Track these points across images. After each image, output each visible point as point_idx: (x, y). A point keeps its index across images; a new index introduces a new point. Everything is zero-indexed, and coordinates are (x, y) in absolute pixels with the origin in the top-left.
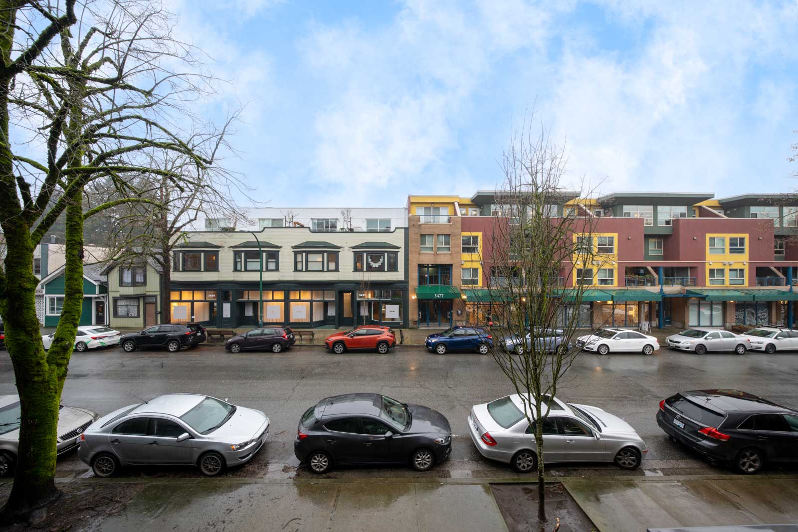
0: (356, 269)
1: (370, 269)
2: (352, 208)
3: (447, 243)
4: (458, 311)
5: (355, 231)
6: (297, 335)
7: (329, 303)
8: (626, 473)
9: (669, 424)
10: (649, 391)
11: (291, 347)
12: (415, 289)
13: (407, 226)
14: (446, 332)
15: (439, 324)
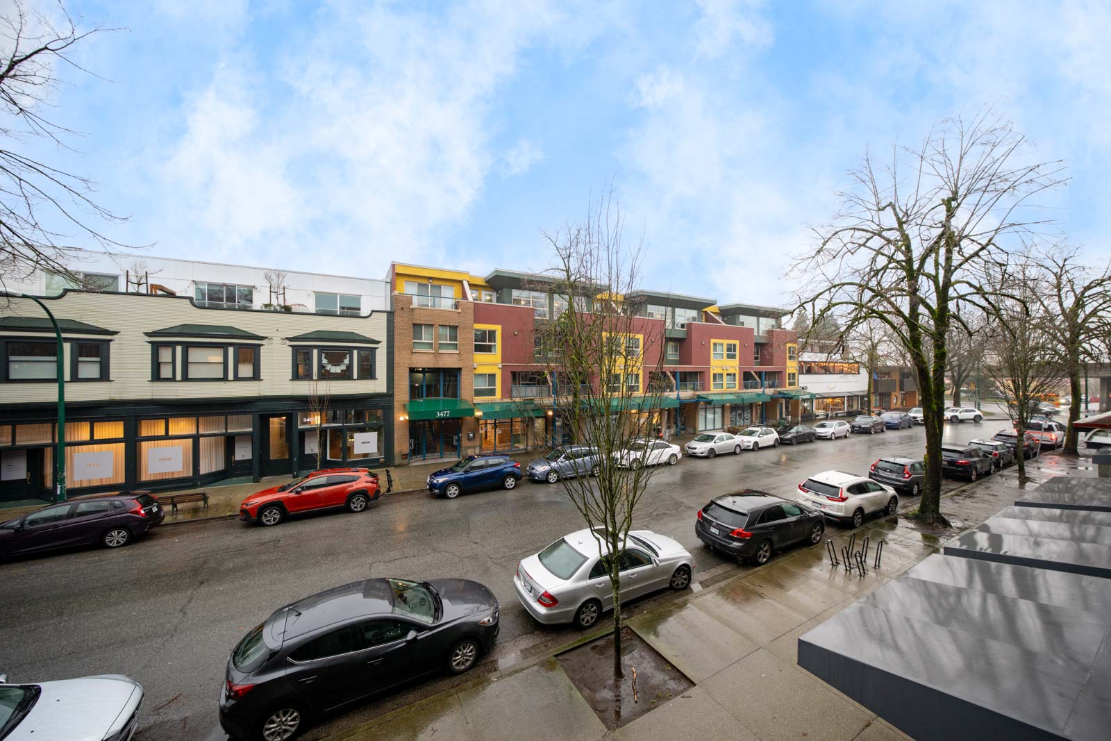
0: (296, 377)
1: (325, 376)
2: (288, 272)
3: (454, 338)
4: (469, 435)
5: (293, 310)
6: (166, 504)
7: (236, 438)
8: (680, 595)
9: (707, 533)
10: (681, 503)
11: (155, 530)
12: (404, 406)
13: (389, 309)
14: (457, 465)
15: (441, 454)
